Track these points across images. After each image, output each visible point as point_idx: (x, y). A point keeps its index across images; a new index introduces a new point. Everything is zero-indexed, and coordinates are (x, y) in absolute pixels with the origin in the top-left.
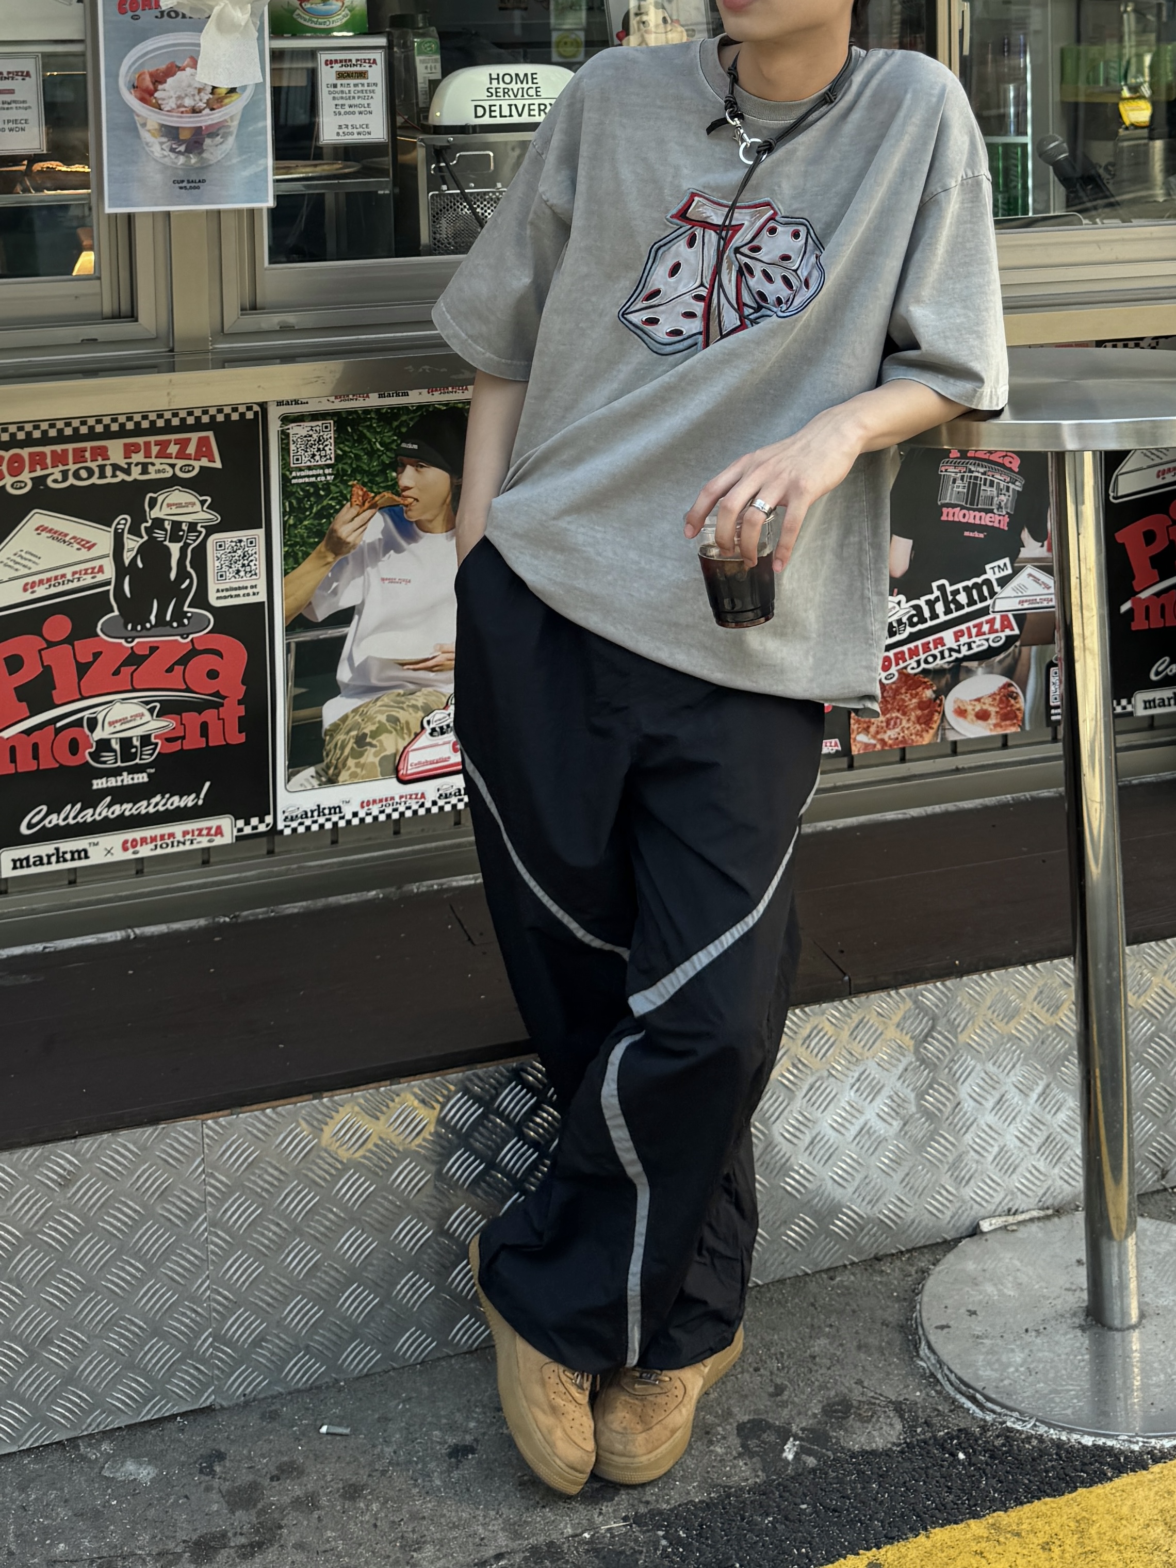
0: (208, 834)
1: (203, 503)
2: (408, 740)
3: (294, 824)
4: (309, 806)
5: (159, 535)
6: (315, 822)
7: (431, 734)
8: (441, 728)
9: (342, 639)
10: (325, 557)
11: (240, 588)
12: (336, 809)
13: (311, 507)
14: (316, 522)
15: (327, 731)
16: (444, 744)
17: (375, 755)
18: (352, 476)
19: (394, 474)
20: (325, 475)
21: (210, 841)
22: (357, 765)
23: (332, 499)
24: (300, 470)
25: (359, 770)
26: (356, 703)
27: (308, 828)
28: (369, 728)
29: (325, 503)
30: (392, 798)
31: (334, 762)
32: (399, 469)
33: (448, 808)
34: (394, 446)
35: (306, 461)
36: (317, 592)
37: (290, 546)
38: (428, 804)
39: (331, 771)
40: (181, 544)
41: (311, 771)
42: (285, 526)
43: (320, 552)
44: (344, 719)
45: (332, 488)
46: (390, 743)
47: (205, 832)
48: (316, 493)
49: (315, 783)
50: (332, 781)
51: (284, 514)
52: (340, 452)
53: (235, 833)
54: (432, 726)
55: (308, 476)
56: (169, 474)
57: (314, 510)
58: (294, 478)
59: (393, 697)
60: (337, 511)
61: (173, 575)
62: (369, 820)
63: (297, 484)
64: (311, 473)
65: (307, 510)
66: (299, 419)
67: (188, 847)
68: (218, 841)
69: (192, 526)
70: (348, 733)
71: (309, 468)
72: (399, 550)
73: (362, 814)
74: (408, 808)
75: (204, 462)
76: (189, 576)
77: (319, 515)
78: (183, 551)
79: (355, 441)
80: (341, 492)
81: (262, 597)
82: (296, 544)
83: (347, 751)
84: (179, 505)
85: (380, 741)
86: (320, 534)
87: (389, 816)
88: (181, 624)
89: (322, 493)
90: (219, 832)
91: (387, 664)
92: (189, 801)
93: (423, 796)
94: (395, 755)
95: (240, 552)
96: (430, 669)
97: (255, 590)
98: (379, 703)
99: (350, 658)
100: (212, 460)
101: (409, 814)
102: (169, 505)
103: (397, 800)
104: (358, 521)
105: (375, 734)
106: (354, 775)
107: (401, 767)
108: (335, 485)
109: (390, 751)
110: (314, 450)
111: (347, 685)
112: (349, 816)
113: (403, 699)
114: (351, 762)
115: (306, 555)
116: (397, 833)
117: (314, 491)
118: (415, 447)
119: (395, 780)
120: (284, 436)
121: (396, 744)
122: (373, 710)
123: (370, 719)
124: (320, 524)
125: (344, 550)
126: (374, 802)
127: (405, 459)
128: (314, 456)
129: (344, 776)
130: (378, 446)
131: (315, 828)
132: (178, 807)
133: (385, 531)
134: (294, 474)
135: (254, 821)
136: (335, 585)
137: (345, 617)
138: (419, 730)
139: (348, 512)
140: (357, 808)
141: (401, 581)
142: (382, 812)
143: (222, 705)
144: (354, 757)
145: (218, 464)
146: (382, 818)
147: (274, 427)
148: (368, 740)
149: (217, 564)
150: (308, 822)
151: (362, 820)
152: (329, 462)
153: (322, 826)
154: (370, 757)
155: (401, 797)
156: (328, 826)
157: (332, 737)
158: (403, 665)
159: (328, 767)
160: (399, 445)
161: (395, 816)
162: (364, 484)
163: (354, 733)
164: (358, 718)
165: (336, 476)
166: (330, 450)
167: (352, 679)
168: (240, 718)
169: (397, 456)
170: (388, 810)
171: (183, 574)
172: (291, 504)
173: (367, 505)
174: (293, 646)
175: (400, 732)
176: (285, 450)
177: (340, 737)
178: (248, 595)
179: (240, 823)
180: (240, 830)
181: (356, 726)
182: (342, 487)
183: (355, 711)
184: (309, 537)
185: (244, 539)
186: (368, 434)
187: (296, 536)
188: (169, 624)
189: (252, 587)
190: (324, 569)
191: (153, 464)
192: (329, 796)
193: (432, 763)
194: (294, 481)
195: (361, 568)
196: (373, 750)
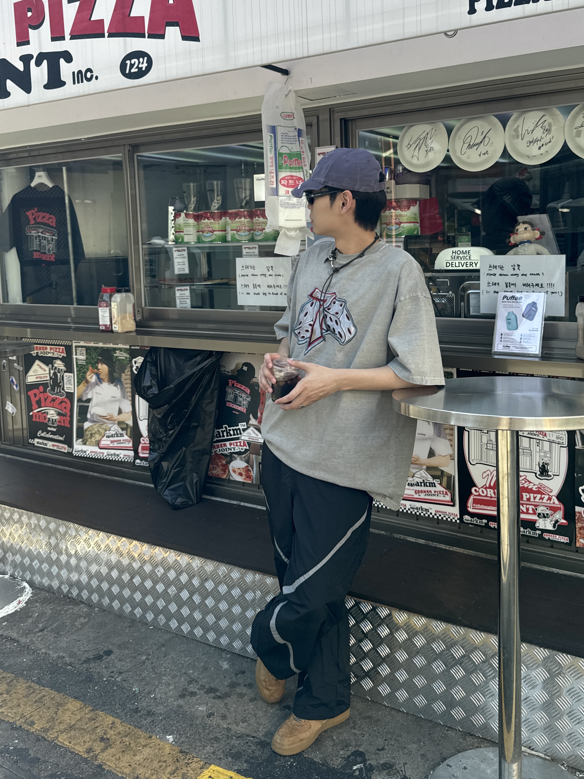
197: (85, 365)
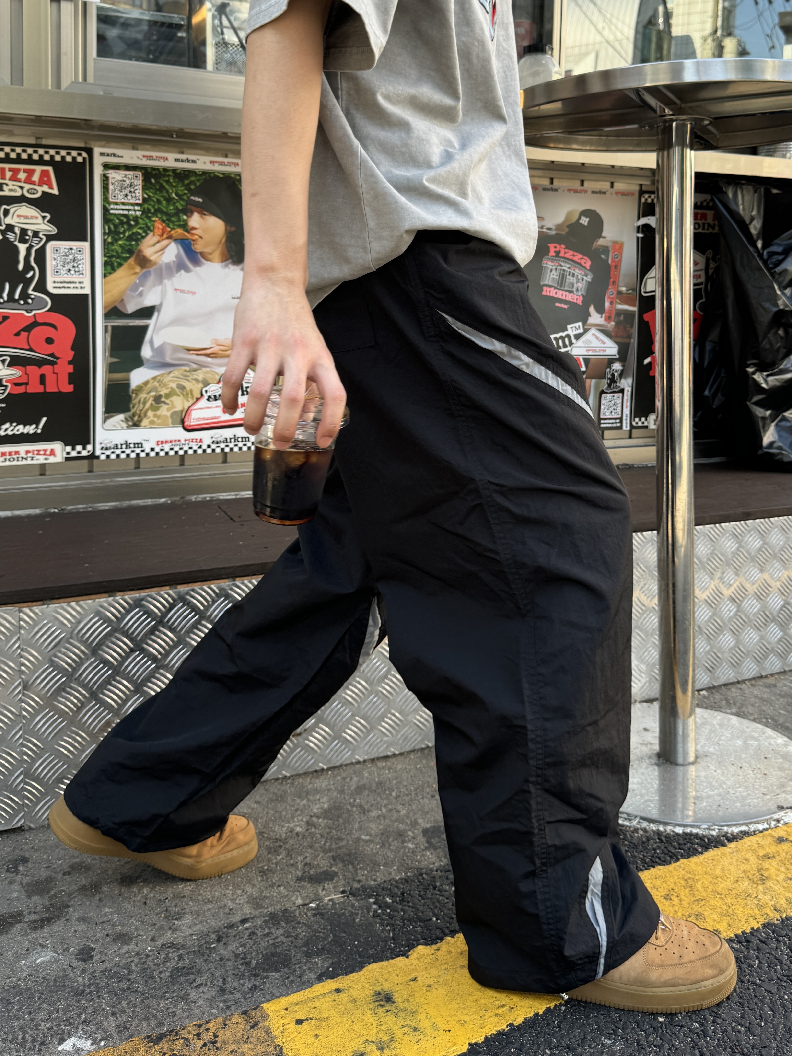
0: (44, 454)
1: (44, 217)
2: (191, 402)
3: (108, 452)
4: (119, 441)
5: (11, 236)
6: (123, 452)
7: (208, 400)
8: (215, 396)
9: (145, 328)
10: (134, 268)
11: (70, 282)
12: (138, 445)
13: (124, 232)
14: (128, 243)
15: (133, 390)
16: (217, 407)
17: (168, 410)
18: (155, 214)
19: (185, 217)
20: (135, 211)
21: (46, 459)
22: (155, 416)
23: (140, 228)
24: (116, 204)
25: (156, 419)
26: (155, 373)
27: (118, 456)
28: (163, 392)
29: (135, 230)
30: (179, 441)
31: (138, 412)
32: (189, 214)
33: (218, 450)
34: (185, 197)
35: (120, 199)
36: (128, 292)
37: (108, 257)
38: (204, 447)
39: (136, 418)
40: (27, 245)
41: (121, 417)
42: (105, 244)
43: (130, 264)
44: (146, 383)
45: (140, 221)
46: (179, 404)
47: (42, 452)
48: (128, 223)
49: (124, 425)
50: (136, 425)
51: (105, 233)
52: (146, 196)
53: (65, 455)
54: (209, 394)
55: (123, 210)
56: (19, 193)
57: (127, 234)
58: (112, 209)
59: (181, 371)
60: (143, 237)
61: (21, 267)
62: (162, 454)
63: (115, 215)
64: (124, 207)
65: (121, 233)
66: (117, 167)
67: (29, 462)
68: (52, 460)
69: (36, 234)
70: (148, 393)
71: (123, 204)
72: (187, 270)
73: (157, 449)
74: (190, 448)
75: (45, 188)
76: (32, 269)
77: (130, 238)
78: (29, 250)
79: (157, 190)
80: (146, 224)
81: (87, 291)
82: (112, 256)
83: (148, 405)
84: (26, 217)
85: (171, 401)
86: (131, 252)
87: (176, 453)
88: (26, 303)
89: (132, 223)
90: (52, 453)
91: (177, 348)
92: (30, 429)
93: (201, 441)
94: (182, 411)
95: (71, 257)
96: (208, 355)
97: (82, 285)
98: (171, 375)
99: (151, 342)
100: (51, 187)
101: (191, 452)
102: (18, 216)
103: (183, 442)
104: (158, 246)
105: (168, 396)
106: (152, 422)
107: (186, 420)
108: (142, 219)
109: (179, 408)
110: (127, 191)
111: (148, 360)
112: (148, 450)
113: (188, 374)
114: (150, 413)
115: (120, 265)
116: (182, 464)
117: (126, 221)
118: (201, 200)
119: (181, 429)
120: (105, 179)
121: (183, 404)
122: (167, 379)
123: (165, 385)
124: (130, 245)
125: (148, 265)
126: (166, 442)
127: (193, 208)
128: (126, 195)
129: (145, 422)
130: (174, 195)
131: (123, 456)
132: (22, 433)
133: (178, 256)
134: (112, 206)
135: (79, 448)
136: (141, 289)
137: (148, 312)
138: (199, 396)
139: (151, 239)
140: (154, 445)
141: (189, 292)
142: (172, 449)
143: (55, 363)
144: (153, 410)
145: (55, 191)
146: (172, 453)
147: (98, 171)
148: (163, 399)
149: (54, 263)
150: (118, 452)
151: (157, 454)
152: (138, 202)
153: (128, 455)
154: (164, 411)
155: (186, 440)
156: (133, 455)
157: (137, 394)
158: (189, 350)
159: (134, 415)
160: (188, 198)
161: (181, 453)
162: (163, 221)
163: (153, 394)
164: (156, 384)
165: (143, 212)
166: (139, 193)
167: (152, 357)
168: (69, 374)
169: (187, 204)
170: (176, 449)
171: (28, 267)
172: (109, 228)
173: (165, 236)
174: (110, 329)
175: (186, 396)
176: (105, 188)
177: (143, 396)
178: (77, 288)
179: (69, 448)
180: (68, 453)
181: (154, 389)
182: (147, 221)
183: (154, 378)
184: (122, 253)
185: (74, 248)
186: (167, 186)
187: (112, 251)
188: (17, 301)
189: (80, 283)
190: (133, 277)
191: (7, 185)
192: (134, 435)
193: (208, 419)
194: (112, 212)
195: (160, 279)
196: (167, 406)
197: (136, 219)
